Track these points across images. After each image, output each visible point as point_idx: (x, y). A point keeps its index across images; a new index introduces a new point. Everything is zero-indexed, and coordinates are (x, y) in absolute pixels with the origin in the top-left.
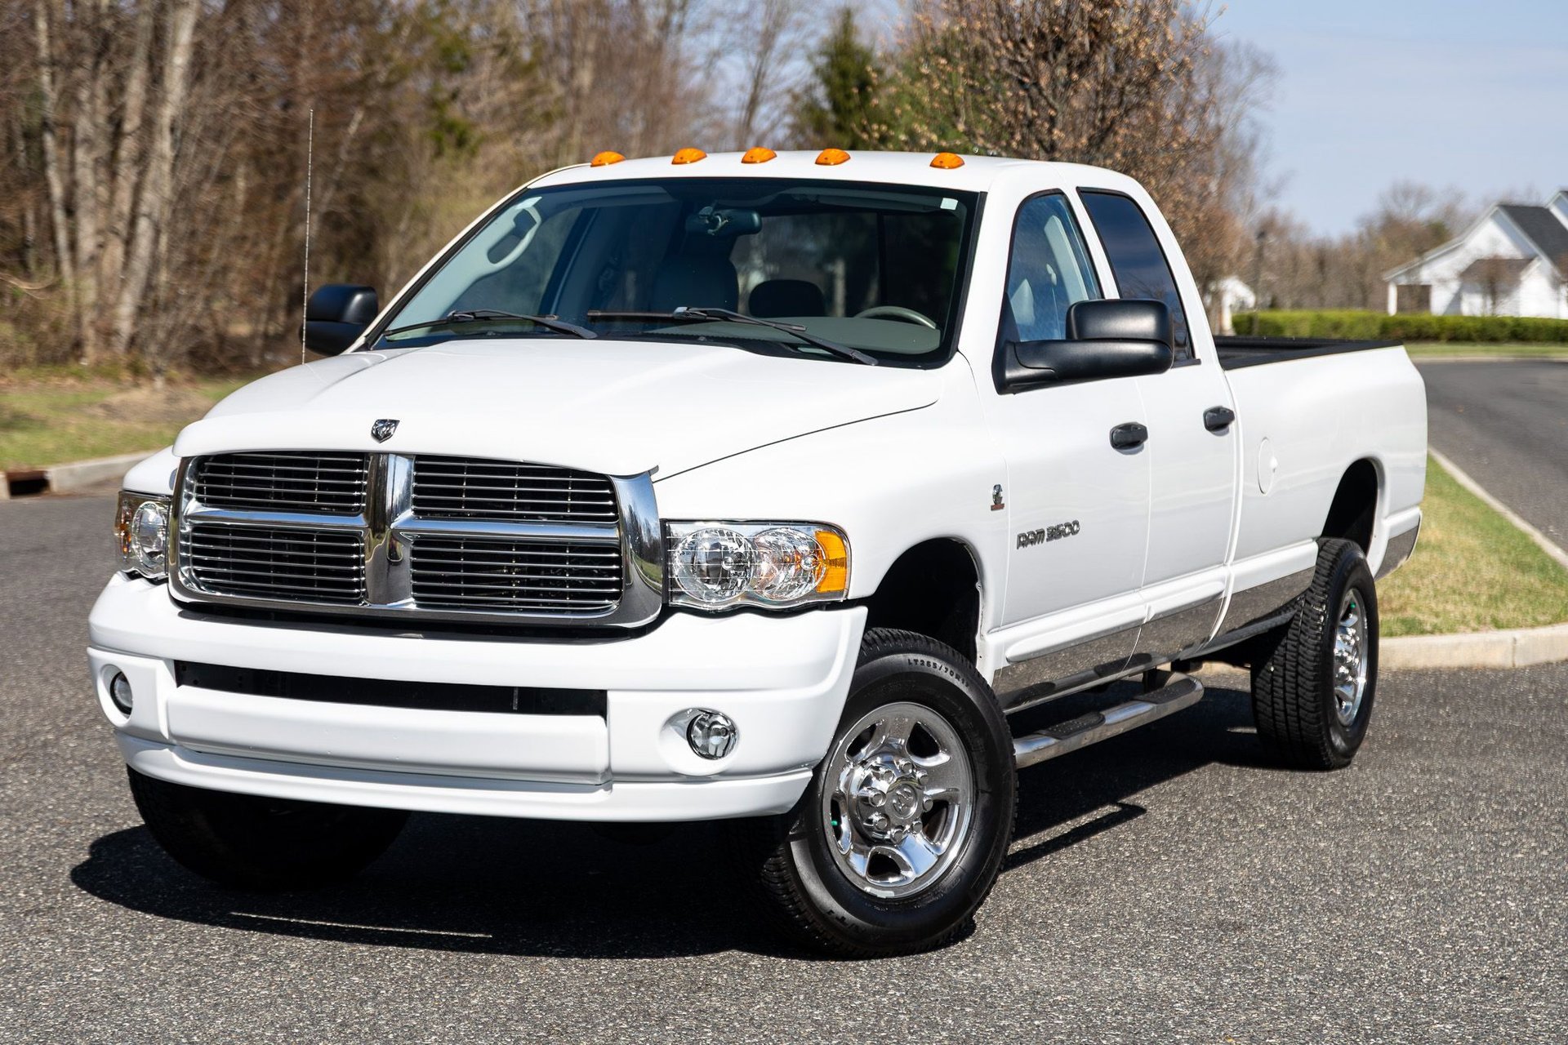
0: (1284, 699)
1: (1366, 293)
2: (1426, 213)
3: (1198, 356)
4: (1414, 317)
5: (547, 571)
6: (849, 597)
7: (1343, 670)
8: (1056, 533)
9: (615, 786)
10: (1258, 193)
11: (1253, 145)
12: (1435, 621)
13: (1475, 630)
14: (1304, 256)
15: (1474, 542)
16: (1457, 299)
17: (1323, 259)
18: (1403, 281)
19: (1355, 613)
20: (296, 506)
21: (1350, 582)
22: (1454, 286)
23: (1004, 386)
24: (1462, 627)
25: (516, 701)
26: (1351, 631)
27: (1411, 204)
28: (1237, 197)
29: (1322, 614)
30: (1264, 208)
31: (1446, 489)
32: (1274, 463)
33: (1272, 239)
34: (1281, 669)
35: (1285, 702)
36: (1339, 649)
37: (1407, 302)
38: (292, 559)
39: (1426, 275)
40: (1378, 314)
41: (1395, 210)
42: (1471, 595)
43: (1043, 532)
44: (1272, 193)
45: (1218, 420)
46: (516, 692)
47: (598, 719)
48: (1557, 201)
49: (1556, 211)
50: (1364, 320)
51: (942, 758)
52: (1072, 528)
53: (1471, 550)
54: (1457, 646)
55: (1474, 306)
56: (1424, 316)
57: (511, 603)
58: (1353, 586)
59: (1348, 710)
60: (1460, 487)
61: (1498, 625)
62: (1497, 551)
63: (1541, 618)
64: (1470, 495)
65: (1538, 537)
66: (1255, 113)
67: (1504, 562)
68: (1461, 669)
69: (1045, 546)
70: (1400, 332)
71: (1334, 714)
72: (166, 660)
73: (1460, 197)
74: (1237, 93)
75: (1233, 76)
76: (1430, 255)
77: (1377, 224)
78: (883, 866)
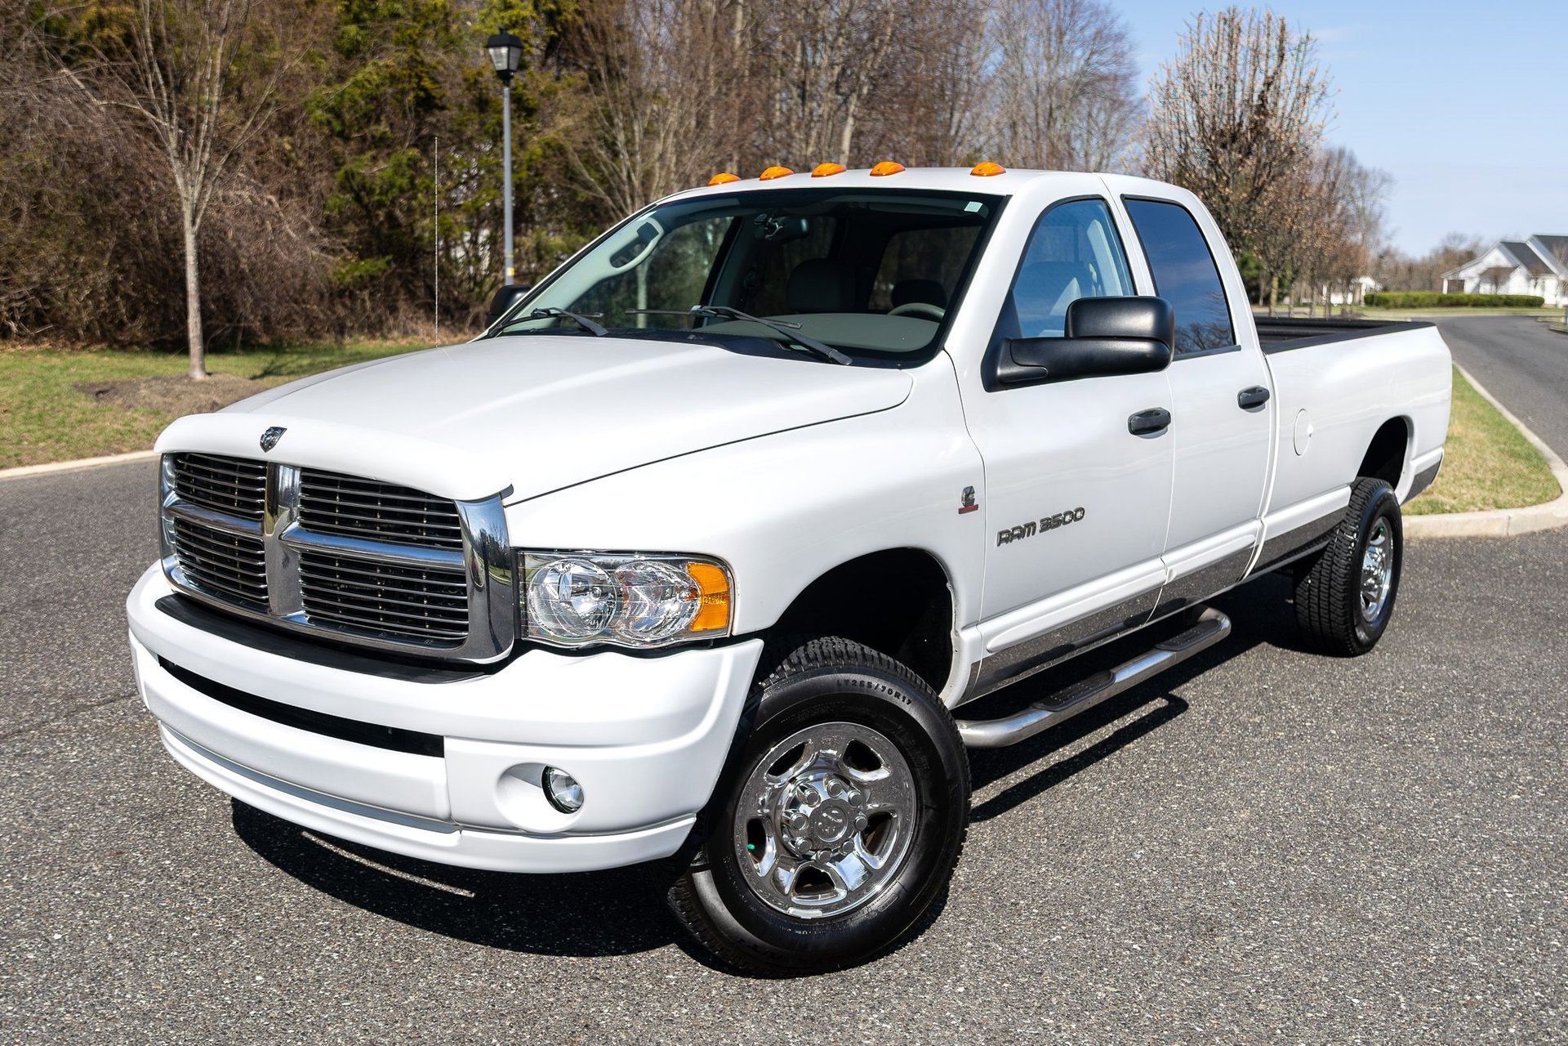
0: (1319, 605)
1: (1431, 283)
2: (1463, 247)
3: (1238, 343)
4: (1457, 295)
5: (407, 596)
6: (734, 634)
7: (1370, 581)
8: (1051, 523)
9: (464, 833)
10: (1382, 238)
11: (1380, 216)
12: (1453, 502)
13: (1481, 510)
14: (1402, 268)
15: (1482, 435)
16: (1478, 286)
17: (1411, 269)
18: (1451, 278)
19: (1383, 535)
21: (1379, 513)
22: (1477, 280)
23: (992, 383)
24: (1472, 507)
26: (1378, 550)
27: (1457, 242)
28: (1371, 240)
29: (1354, 541)
30: (1384, 245)
31: (1467, 393)
32: (1310, 430)
33: (1386, 259)
34: (1317, 582)
35: (1319, 607)
36: (1368, 563)
37: (1453, 287)
39: (1462, 275)
40: (1438, 294)
41: (1449, 245)
42: (1479, 480)
43: (1033, 524)
44: (1388, 238)
45: (1253, 400)
48: (1531, 240)
49: (1531, 246)
50: (1430, 296)
51: (882, 774)
52: (1076, 515)
53: (1479, 441)
54: (1469, 522)
55: (1486, 289)
56: (1460, 294)
58: (1383, 515)
59: (1372, 611)
60: (1475, 392)
61: (1498, 506)
62: (1497, 442)
63: (1528, 500)
64: (1481, 397)
65: (1523, 429)
66: (1382, 201)
67: (1502, 451)
68: (1469, 538)
69: (1039, 538)
70: (1448, 302)
71: (1360, 614)
73: (1481, 239)
74: (1373, 192)
75: (1372, 184)
76: (1464, 266)
77: (1441, 251)
78: (814, 881)
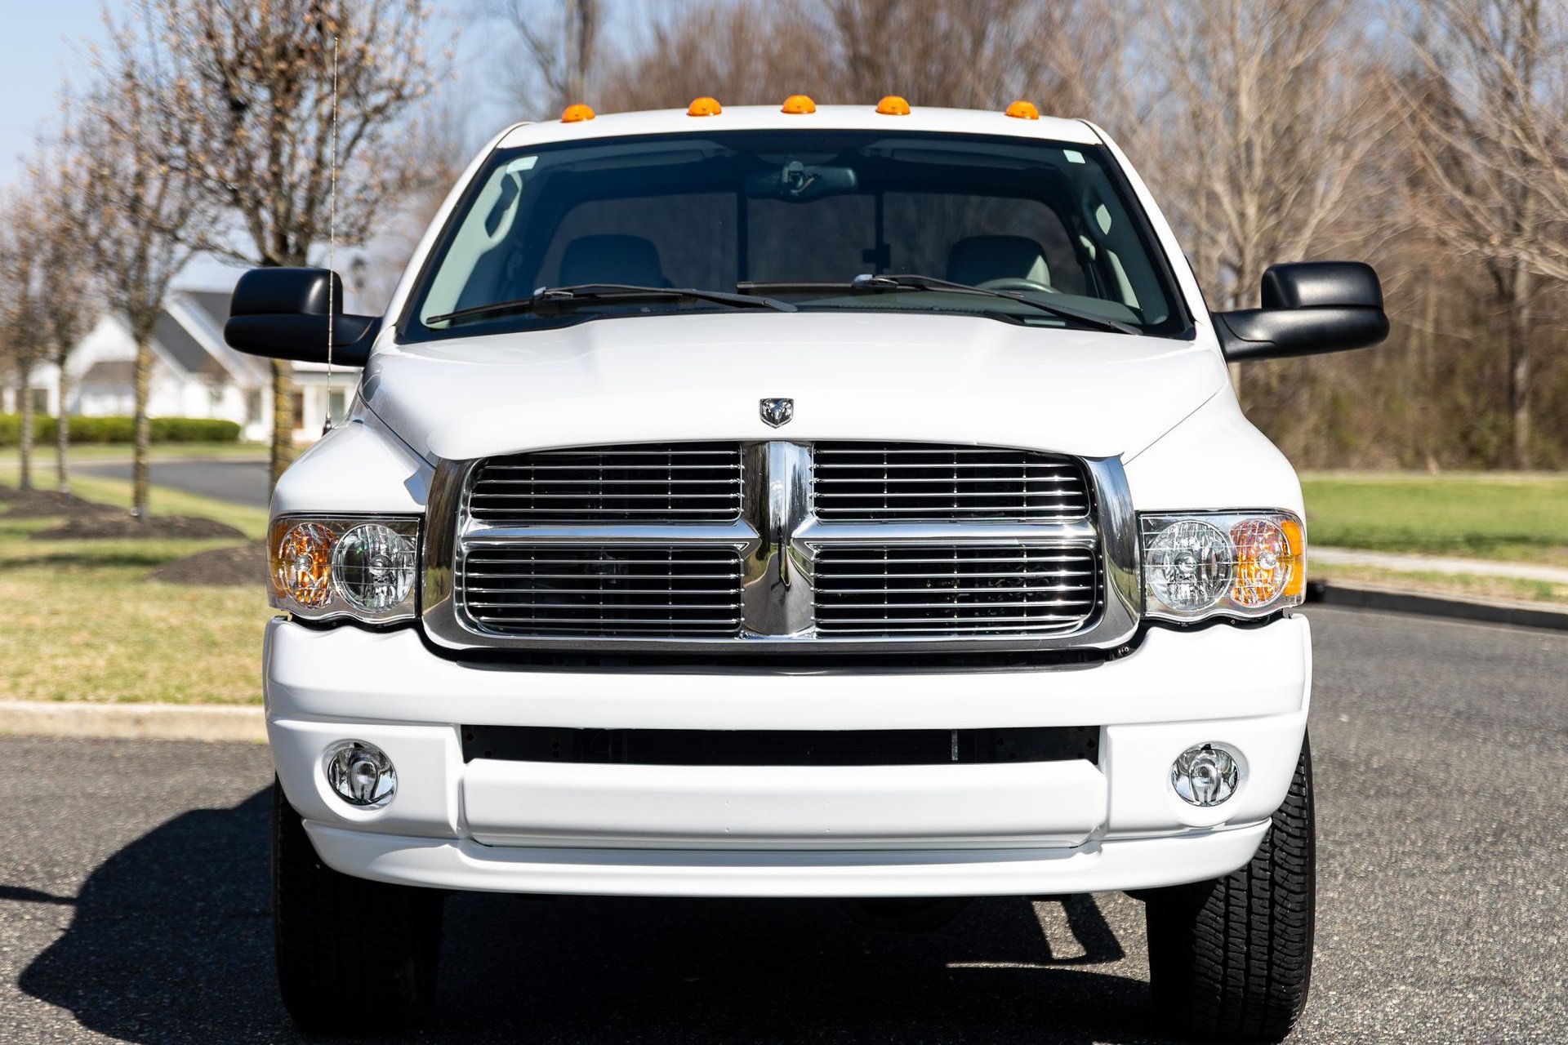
5: (984, 582)
6: (1300, 603)
9: (1105, 846)
20: (622, 516)
22: (78, 389)
25: (955, 750)
38: (621, 584)
46: (955, 738)
47: (1085, 763)
57: (951, 625)
72: (454, 725)
